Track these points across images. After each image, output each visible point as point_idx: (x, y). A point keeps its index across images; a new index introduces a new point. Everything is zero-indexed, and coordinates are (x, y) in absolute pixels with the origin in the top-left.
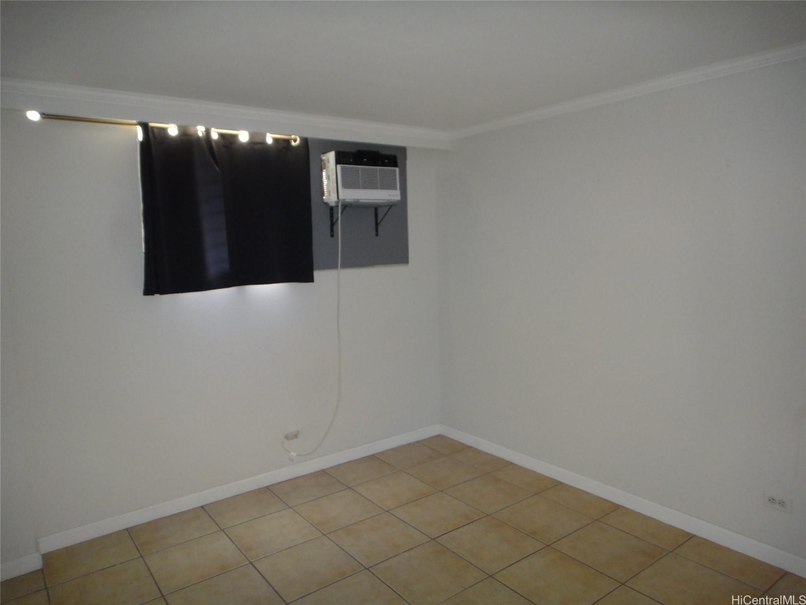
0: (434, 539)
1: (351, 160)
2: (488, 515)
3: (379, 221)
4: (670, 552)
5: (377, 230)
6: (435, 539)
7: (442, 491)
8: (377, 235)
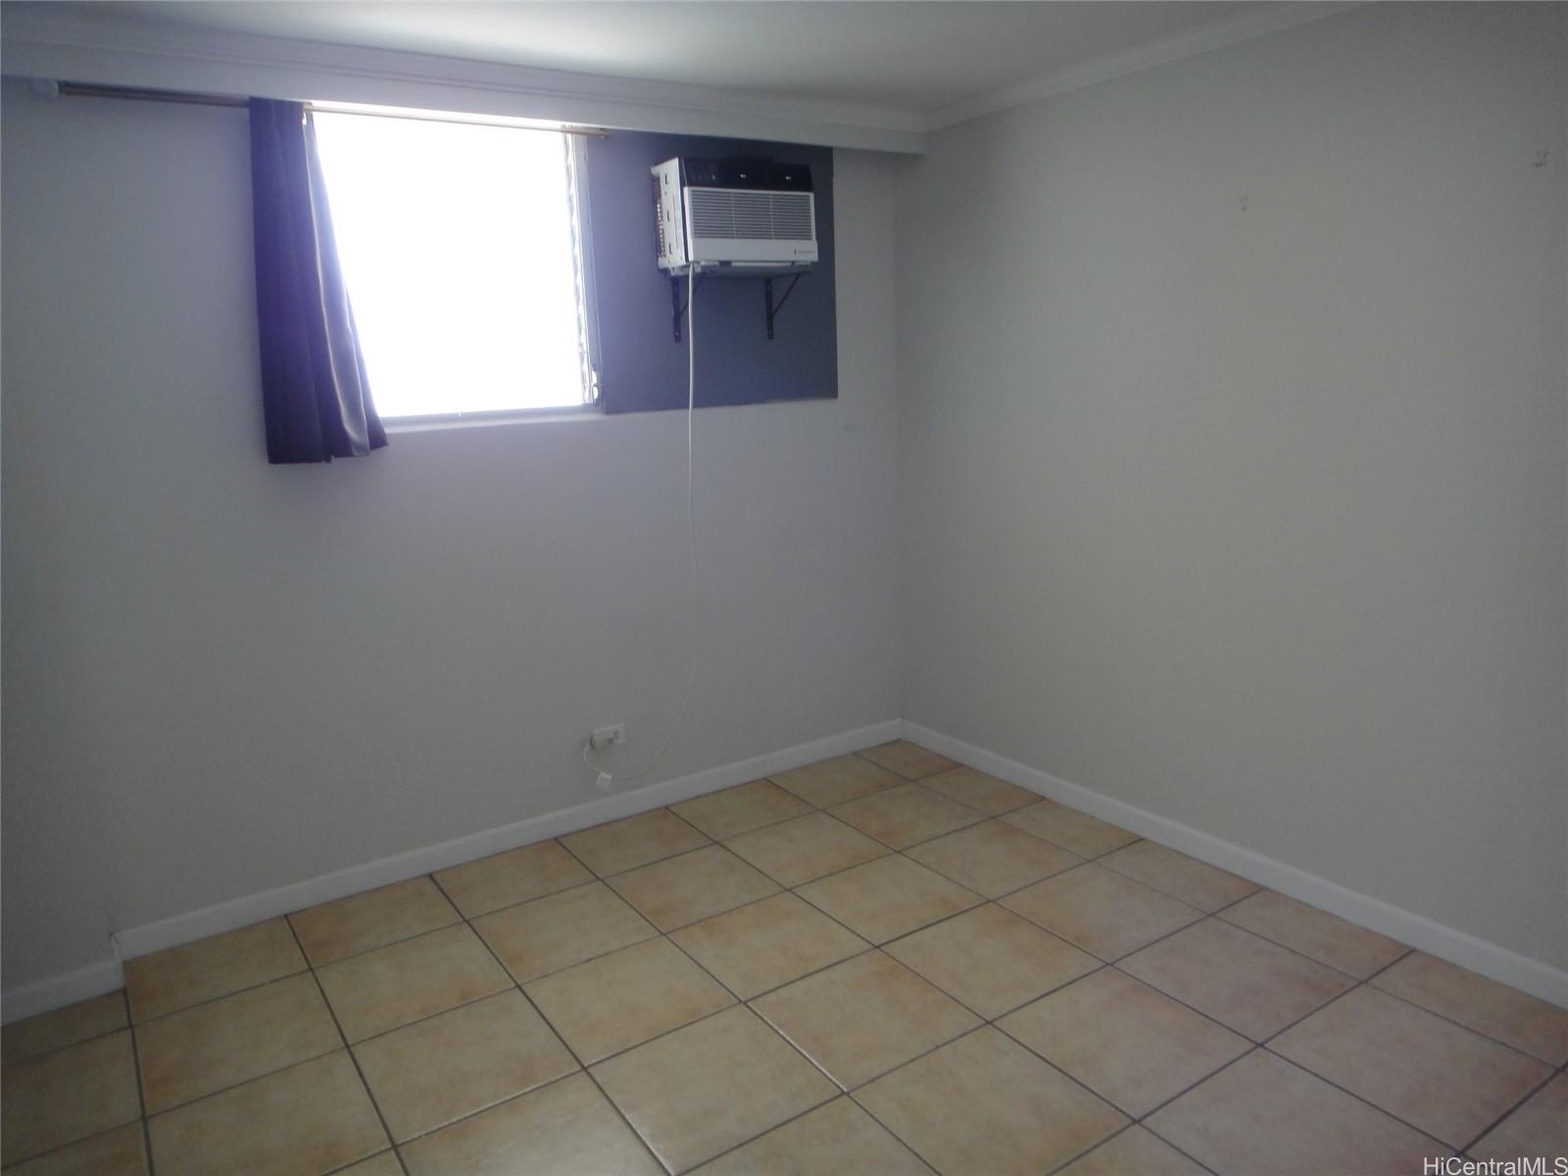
0: (878, 947)
1: (714, 177)
2: (989, 901)
3: (774, 309)
4: (1361, 982)
5: (770, 327)
6: (882, 948)
7: (900, 852)
8: (771, 337)
